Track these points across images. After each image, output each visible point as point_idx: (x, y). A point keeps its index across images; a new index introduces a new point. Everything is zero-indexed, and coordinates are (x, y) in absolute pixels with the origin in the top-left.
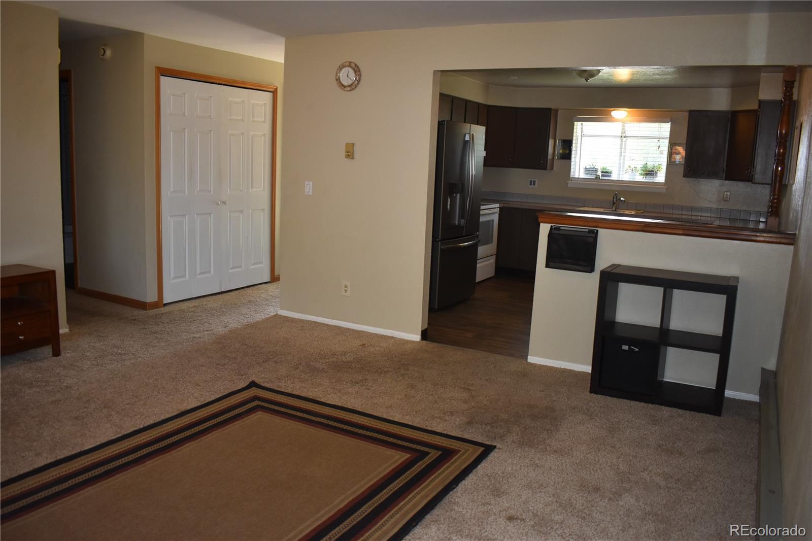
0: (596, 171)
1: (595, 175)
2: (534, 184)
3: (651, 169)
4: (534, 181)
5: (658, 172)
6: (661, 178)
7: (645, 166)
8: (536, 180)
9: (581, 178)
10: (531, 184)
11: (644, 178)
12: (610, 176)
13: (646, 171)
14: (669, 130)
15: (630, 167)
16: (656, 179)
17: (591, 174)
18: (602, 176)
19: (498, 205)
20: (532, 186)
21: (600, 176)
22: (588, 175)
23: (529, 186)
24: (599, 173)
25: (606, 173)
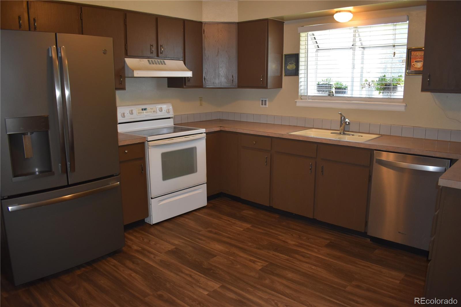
0: (330, 86)
1: (327, 93)
2: (265, 105)
3: (388, 82)
4: (265, 101)
5: (398, 86)
6: (399, 93)
7: (383, 79)
8: (267, 100)
9: (309, 96)
10: (262, 105)
11: (381, 94)
12: (345, 93)
13: (382, 84)
14: (406, 31)
15: (366, 81)
16: (395, 94)
17: (324, 91)
18: (336, 92)
19: (203, 130)
20: (264, 106)
21: (334, 92)
22: (320, 93)
23: (261, 106)
24: (334, 90)
25: (340, 89)
